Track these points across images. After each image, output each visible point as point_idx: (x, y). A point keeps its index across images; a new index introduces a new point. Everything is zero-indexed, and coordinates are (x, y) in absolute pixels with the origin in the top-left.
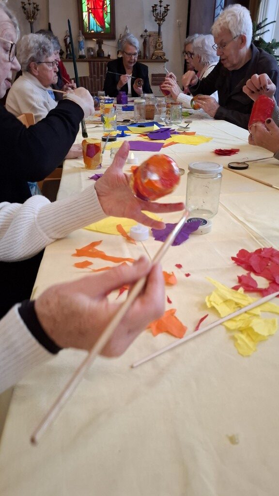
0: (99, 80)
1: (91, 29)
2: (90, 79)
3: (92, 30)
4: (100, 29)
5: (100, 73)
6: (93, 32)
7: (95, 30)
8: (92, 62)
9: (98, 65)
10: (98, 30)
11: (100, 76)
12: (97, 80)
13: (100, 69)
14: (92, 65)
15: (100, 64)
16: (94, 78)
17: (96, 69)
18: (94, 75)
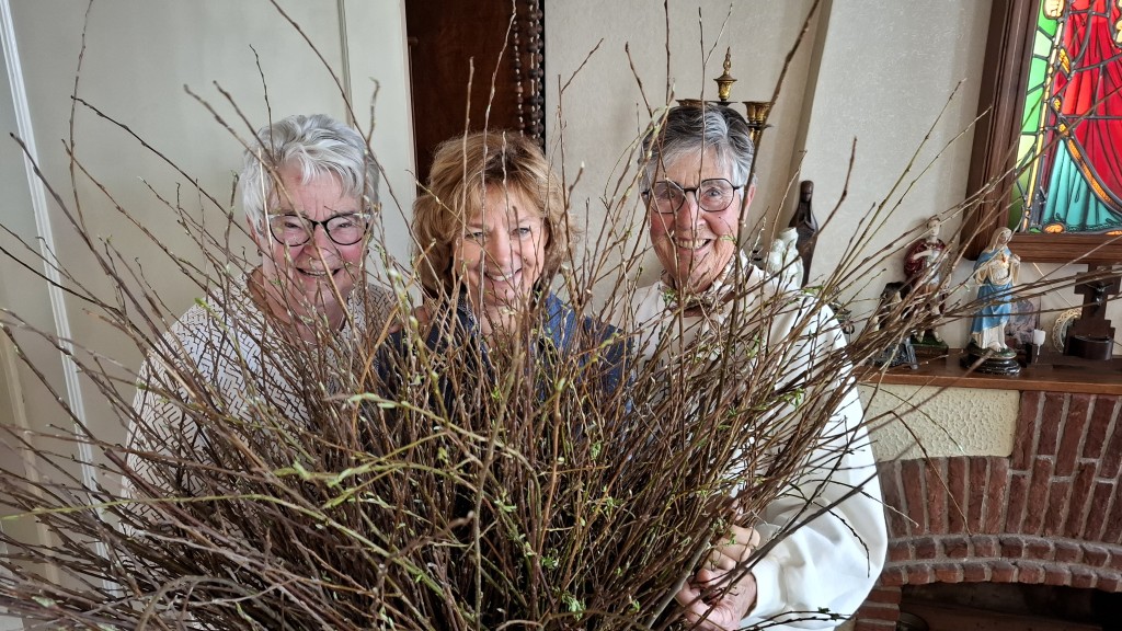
0: (1068, 479)
1: (1047, 215)
2: (1010, 472)
3: (1052, 221)
4: (1104, 215)
5: (1079, 450)
6: (1056, 228)
7: (1074, 219)
8: (1042, 396)
9: (1079, 406)
10: (1091, 221)
11: (1079, 460)
12: (1051, 479)
13: (1086, 426)
14: (1040, 406)
15: (1091, 405)
16: (1040, 472)
17: (1060, 426)
18: (1043, 457)
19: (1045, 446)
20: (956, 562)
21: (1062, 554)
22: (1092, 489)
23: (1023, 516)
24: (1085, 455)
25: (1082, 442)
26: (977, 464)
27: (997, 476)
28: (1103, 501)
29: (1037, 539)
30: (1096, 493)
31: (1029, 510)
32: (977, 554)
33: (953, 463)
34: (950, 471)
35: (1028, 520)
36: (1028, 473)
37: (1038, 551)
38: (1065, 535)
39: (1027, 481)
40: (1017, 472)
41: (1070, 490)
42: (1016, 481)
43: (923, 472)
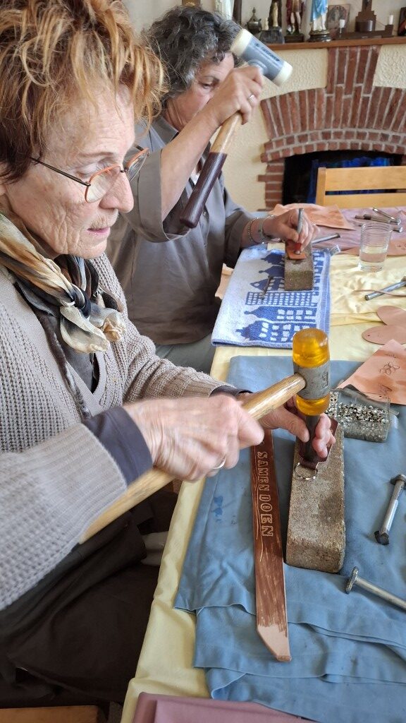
0: (351, 96)
2: (326, 95)
5: (355, 80)
8: (337, 50)
9: (353, 55)
11: (355, 85)
12: (344, 97)
13: (357, 66)
14: (337, 57)
15: (359, 54)
16: (339, 93)
17: (346, 67)
18: (339, 85)
19: (340, 80)
20: (303, 144)
21: (349, 135)
22: (361, 100)
23: (333, 118)
24: (357, 82)
25: (356, 75)
26: (311, 92)
27: (320, 98)
28: (366, 106)
29: (339, 130)
30: (363, 102)
31: (335, 115)
32: (312, 139)
33: (302, 93)
34: (300, 97)
35: (335, 120)
36: (334, 95)
37: (338, 135)
38: (351, 127)
39: (333, 100)
40: (329, 95)
41: (352, 102)
42: (329, 99)
43: (289, 99)
